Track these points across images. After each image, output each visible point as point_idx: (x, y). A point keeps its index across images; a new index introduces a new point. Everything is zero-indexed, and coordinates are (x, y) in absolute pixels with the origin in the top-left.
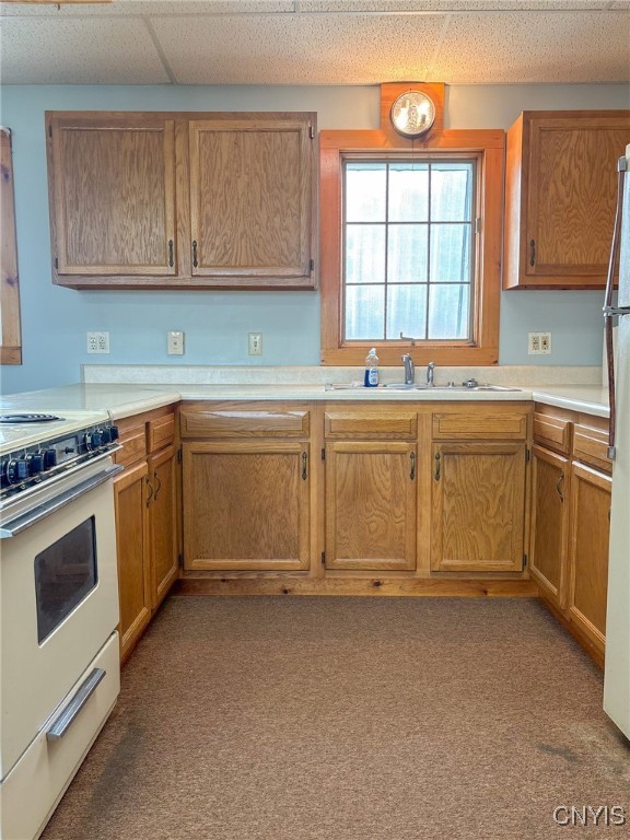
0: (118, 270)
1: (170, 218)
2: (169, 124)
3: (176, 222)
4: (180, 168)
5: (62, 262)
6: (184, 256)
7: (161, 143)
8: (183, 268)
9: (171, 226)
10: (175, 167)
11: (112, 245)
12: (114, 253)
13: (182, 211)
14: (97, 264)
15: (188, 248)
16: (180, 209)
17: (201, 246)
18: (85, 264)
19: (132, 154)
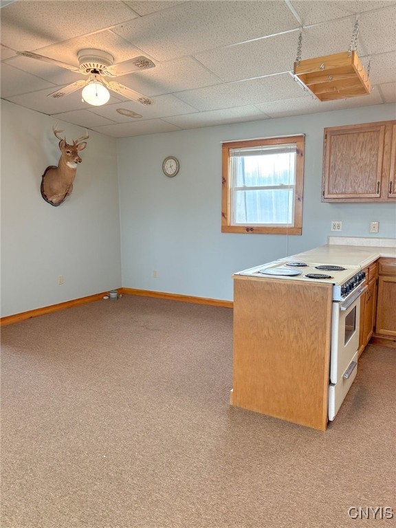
0: (352, 196)
1: (379, 171)
2: (382, 128)
3: (382, 173)
4: (386, 147)
5: (326, 193)
6: (385, 189)
7: (378, 137)
8: (384, 193)
9: (379, 175)
10: (384, 147)
11: (349, 184)
12: (350, 188)
13: (385, 168)
14: (342, 193)
15: (388, 185)
16: (386, 167)
17: (394, 184)
18: (336, 194)
19: (363, 143)
